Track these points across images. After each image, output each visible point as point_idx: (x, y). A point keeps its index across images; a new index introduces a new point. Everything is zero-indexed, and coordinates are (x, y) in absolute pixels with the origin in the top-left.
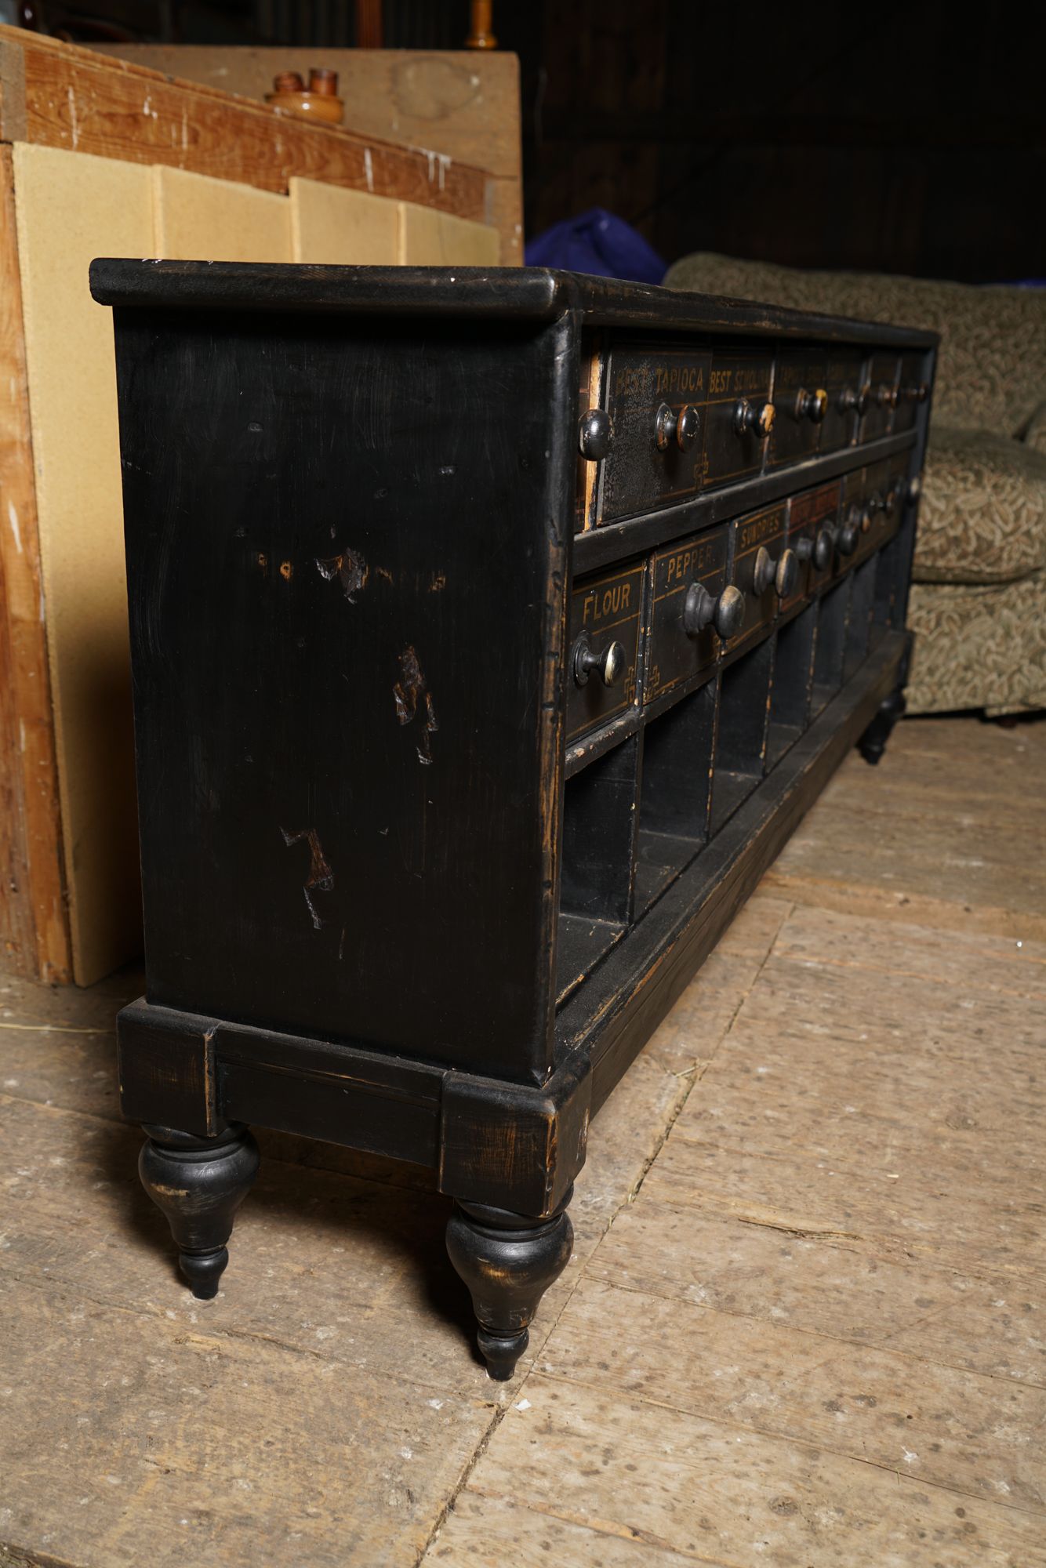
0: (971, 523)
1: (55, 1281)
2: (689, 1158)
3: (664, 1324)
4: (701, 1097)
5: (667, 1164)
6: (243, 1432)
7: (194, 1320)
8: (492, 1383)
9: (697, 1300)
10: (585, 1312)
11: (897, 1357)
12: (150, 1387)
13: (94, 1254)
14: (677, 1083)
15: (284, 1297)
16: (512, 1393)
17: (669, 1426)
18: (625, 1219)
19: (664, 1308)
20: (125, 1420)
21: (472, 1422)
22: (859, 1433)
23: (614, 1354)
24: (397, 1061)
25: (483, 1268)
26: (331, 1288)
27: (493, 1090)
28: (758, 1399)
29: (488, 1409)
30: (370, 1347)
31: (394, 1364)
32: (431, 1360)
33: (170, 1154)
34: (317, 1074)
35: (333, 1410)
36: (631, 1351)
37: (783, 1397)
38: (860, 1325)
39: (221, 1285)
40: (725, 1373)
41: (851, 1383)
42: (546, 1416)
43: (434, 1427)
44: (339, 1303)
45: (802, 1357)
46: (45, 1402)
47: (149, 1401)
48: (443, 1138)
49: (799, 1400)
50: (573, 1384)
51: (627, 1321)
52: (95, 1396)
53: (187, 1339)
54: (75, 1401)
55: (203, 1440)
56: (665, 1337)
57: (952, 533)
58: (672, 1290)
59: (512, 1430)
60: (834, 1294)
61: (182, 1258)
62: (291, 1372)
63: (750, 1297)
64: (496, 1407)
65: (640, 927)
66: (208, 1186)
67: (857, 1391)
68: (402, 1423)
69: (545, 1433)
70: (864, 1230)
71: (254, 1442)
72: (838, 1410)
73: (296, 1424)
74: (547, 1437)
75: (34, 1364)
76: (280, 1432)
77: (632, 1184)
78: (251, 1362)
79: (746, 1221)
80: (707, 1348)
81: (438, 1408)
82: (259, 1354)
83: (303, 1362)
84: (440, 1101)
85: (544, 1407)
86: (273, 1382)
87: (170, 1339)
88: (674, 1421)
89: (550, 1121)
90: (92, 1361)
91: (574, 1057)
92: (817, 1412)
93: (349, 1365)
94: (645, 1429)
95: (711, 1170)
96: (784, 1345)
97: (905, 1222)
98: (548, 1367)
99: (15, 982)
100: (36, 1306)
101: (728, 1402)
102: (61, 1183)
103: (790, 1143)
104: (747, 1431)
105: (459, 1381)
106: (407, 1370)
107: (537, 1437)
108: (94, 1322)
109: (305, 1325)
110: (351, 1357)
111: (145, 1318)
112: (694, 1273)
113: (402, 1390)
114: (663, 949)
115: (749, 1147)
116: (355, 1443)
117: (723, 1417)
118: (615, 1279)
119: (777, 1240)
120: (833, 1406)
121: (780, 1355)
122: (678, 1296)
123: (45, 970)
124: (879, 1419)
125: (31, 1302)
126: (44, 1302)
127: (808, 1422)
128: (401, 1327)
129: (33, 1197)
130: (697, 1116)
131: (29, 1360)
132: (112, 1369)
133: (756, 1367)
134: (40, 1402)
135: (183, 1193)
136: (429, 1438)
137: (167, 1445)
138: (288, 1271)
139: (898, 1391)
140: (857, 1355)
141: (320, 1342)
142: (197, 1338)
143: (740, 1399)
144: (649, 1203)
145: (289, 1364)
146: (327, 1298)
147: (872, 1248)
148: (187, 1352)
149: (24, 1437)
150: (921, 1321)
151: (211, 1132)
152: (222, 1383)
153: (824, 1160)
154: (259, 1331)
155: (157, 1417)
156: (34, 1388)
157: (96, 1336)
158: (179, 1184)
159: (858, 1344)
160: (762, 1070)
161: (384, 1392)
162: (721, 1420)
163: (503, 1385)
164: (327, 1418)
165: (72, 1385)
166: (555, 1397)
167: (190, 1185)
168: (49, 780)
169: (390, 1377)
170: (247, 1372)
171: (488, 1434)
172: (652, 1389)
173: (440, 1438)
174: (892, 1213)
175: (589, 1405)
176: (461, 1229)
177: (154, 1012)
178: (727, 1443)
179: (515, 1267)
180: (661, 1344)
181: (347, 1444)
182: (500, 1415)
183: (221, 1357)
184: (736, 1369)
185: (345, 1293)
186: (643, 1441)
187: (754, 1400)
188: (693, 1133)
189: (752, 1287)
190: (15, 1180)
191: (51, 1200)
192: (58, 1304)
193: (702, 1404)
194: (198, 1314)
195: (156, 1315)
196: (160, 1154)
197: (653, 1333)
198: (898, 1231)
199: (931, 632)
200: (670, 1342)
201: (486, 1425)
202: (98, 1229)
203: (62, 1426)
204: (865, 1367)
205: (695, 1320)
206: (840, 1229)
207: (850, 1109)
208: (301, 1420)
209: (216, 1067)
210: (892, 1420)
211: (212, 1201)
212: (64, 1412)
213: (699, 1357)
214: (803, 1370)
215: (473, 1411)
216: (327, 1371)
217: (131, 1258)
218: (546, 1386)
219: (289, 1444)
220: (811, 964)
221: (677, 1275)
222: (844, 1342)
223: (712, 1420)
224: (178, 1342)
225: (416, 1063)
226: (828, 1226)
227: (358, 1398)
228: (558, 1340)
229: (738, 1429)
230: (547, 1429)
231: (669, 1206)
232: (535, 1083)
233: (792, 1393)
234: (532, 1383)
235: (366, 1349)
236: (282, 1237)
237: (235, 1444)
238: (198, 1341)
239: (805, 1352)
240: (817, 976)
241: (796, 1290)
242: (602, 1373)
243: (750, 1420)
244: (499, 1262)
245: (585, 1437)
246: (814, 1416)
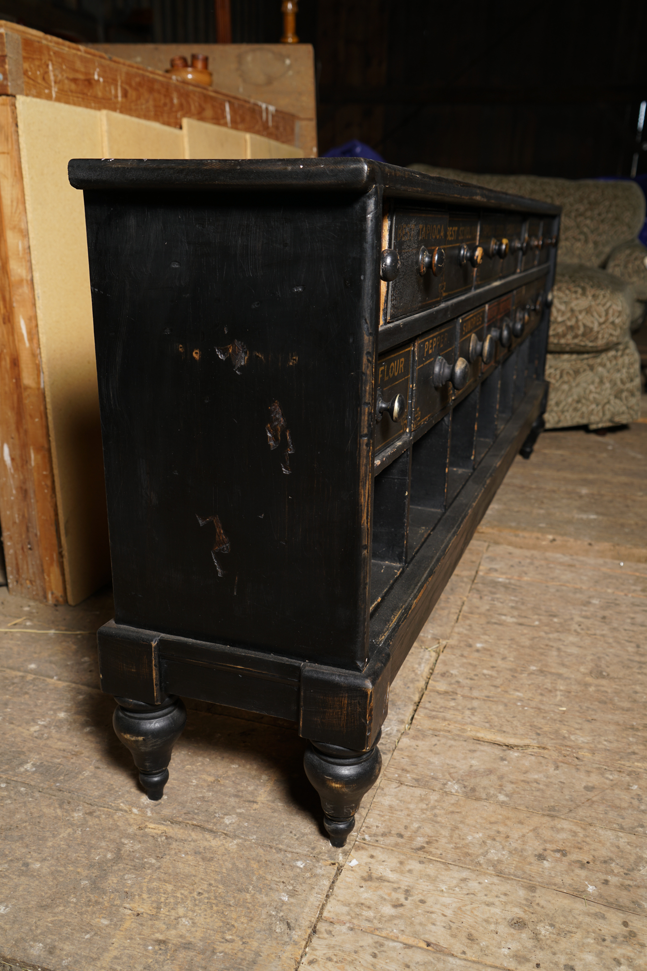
0: (580, 317)
1: (63, 791)
2: (440, 701)
3: (434, 808)
4: (445, 663)
5: (428, 705)
6: (183, 887)
7: (149, 814)
8: (334, 849)
9: (453, 791)
10: (386, 801)
11: (576, 824)
12: (125, 859)
13: (87, 773)
14: (429, 655)
15: (203, 797)
16: (346, 855)
17: (443, 873)
18: (405, 741)
19: (434, 797)
20: (110, 882)
21: (323, 875)
22: (559, 874)
23: (406, 827)
24: (271, 657)
25: (328, 782)
26: (231, 790)
27: (333, 674)
28: (495, 854)
29: (332, 867)
30: (258, 828)
31: (273, 839)
32: (295, 835)
33: (132, 715)
34: (223, 665)
35: (237, 870)
36: (416, 825)
37: (510, 852)
38: (552, 804)
39: (165, 790)
40: (474, 838)
41: (551, 842)
42: (367, 869)
43: (300, 879)
44: (237, 800)
45: (519, 825)
46: (61, 871)
47: (124, 868)
48: (302, 704)
49: (520, 853)
50: (382, 848)
51: (412, 806)
52: (91, 866)
53: (146, 827)
54: (79, 870)
55: (159, 893)
56: (435, 815)
57: (569, 323)
58: (437, 785)
59: (348, 879)
60: (535, 785)
61: (141, 777)
62: (211, 846)
63: (484, 788)
64: (337, 865)
65: (411, 565)
66: (156, 734)
67: (555, 847)
68: (280, 877)
69: (368, 880)
70: (549, 744)
71: (191, 893)
72: (544, 860)
73: (215, 880)
74: (369, 883)
75: (53, 846)
76: (206, 886)
77: (408, 718)
78: (186, 840)
79: (478, 740)
80: (462, 822)
81: (302, 866)
82: (190, 835)
83: (217, 839)
84: (299, 681)
85: (366, 863)
86: (200, 853)
87: (135, 827)
88: (446, 870)
89: (369, 693)
90: (88, 843)
91: (380, 651)
92: (532, 861)
93: (245, 840)
94: (429, 876)
95: (455, 709)
96: (508, 818)
97: (572, 737)
98: (367, 837)
99: (32, 603)
100: (52, 808)
101: (478, 856)
102: (65, 729)
103: (499, 690)
104: (491, 875)
105: (313, 849)
106: (281, 842)
107: (363, 884)
108: (88, 818)
109: (217, 815)
110: (246, 835)
111: (119, 814)
112: (450, 774)
113: (279, 855)
114: (426, 579)
115: (475, 693)
116: (253, 892)
117: (475, 866)
118: (403, 779)
119: (497, 751)
120: (541, 857)
121: (506, 825)
122: (441, 789)
123: (50, 596)
124: (570, 864)
125: (49, 806)
126: (57, 806)
127: (527, 868)
128: (276, 815)
129: (48, 738)
130: (443, 675)
131: (50, 844)
132: (101, 848)
133: (492, 833)
134: (57, 871)
135: (141, 738)
136: (298, 887)
137: (137, 897)
138: (205, 780)
139: (580, 845)
140: (552, 823)
141: (227, 826)
142: (152, 826)
143: (485, 854)
144: (419, 730)
145: (209, 841)
146: (230, 797)
147: (555, 755)
148: (146, 835)
149: (48, 895)
150: (588, 800)
151: (157, 701)
152: (169, 855)
153: (521, 700)
154: (190, 820)
155: (130, 879)
156: (53, 862)
157: (90, 827)
158: (138, 732)
159: (553, 817)
160: (479, 645)
161: (268, 857)
162: (475, 868)
163: (340, 850)
164: (235, 876)
165: (77, 860)
166: (372, 857)
167: (145, 733)
168: (49, 483)
169: (271, 847)
170: (184, 847)
171: (333, 882)
172: (431, 849)
173: (305, 887)
174: (564, 732)
175: (393, 861)
176: (315, 758)
177: (120, 629)
178: (479, 883)
179: (347, 781)
180: (434, 820)
181: (248, 893)
182: (339, 870)
183: (167, 838)
184: (481, 835)
185: (240, 794)
186: (428, 884)
187: (493, 855)
188: (442, 686)
189: (485, 782)
190: (37, 728)
191: (60, 740)
192: (66, 806)
193: (462, 859)
194: (152, 810)
195: (126, 811)
196: (126, 715)
197: (428, 813)
198: (569, 743)
199: (557, 381)
200: (439, 819)
201: (332, 877)
202: (88, 757)
203: (71, 886)
204: (558, 831)
205: (453, 804)
206: (534, 743)
207: (533, 668)
208: (219, 877)
209: (159, 662)
210: (578, 865)
211: (159, 743)
212: (73, 877)
213: (457, 828)
214: (521, 834)
215: (323, 868)
216: (232, 845)
217: (109, 775)
218: (366, 850)
219: (212, 894)
220: (501, 579)
221: (440, 775)
222: (544, 815)
223: (469, 869)
224: (140, 828)
225: (284, 658)
226: (527, 742)
227: (252, 862)
228: (372, 820)
229: (485, 874)
230: (369, 878)
231: (431, 732)
232: (358, 669)
233: (516, 849)
234: (358, 848)
235: (255, 829)
236: (200, 759)
237: (179, 895)
238: (153, 828)
239: (521, 823)
240: (506, 586)
241: (512, 783)
242: (400, 840)
243: (492, 868)
244: (338, 778)
245: (392, 882)
246: (530, 864)
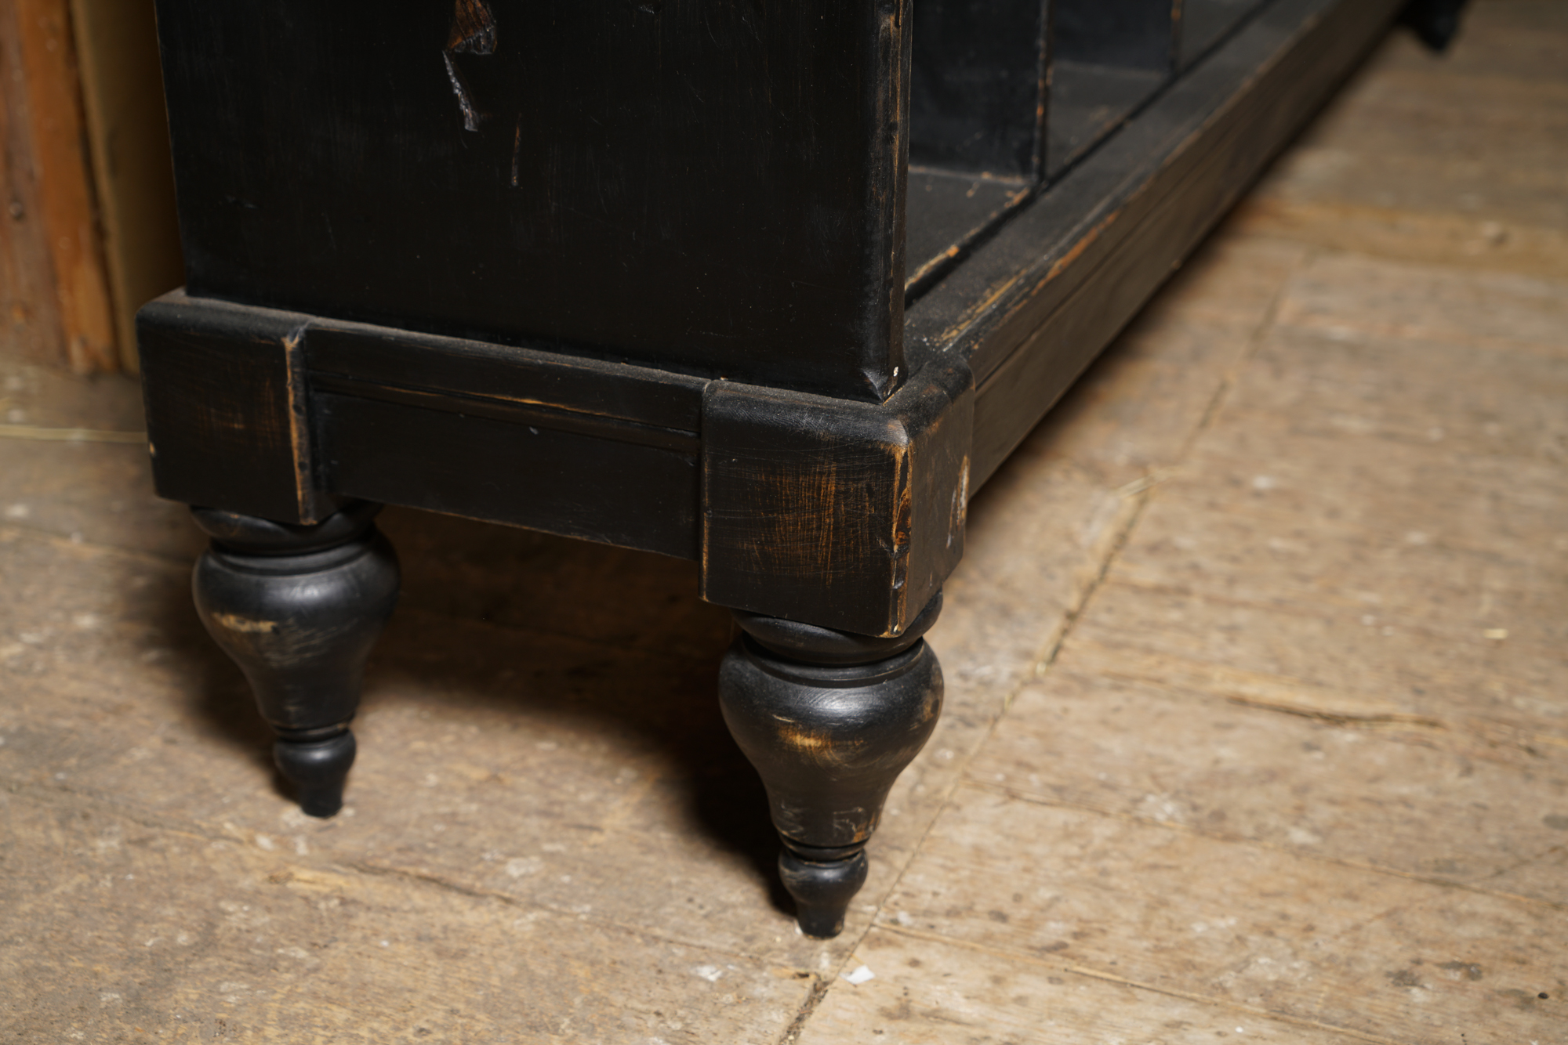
1: (73, 792)
2: (1140, 609)
3: (1104, 854)
4: (1160, 521)
5: (1104, 618)
6: (379, 1014)
7: (302, 849)
8: (807, 942)
9: (1160, 817)
10: (966, 836)
11: (1515, 905)
12: (224, 947)
13: (140, 754)
14: (1120, 501)
15: (454, 815)
16: (840, 956)
17: (1115, 1007)
18: (1032, 699)
19: (1102, 830)
20: (180, 997)
21: (771, 1000)
22: (1454, 1019)
23: (1017, 898)
24: (621, 369)
25: (783, 733)
26: (532, 800)
27: (793, 407)
28: (1271, 966)
29: (799, 981)
30: (598, 887)
31: (639, 914)
32: (701, 907)
33: (241, 562)
34: (483, 400)
35: (532, 980)
36: (1046, 894)
37: (1315, 964)
38: (1448, 855)
39: (348, 796)
40: (1212, 928)
41: (1435, 944)
42: (900, 992)
43: (706, 1008)
44: (547, 823)
45: (1347, 903)
46: (49, 970)
47: (221, 968)
48: (706, 500)
49: (1343, 968)
50: (945, 944)
51: (1038, 850)
52: (132, 960)
53: (290, 877)
54: (98, 968)
55: (311, 1026)
56: (1104, 872)
58: (1115, 803)
59: (840, 1014)
60: (1400, 809)
61: (279, 749)
62: (463, 925)
63: (1252, 813)
64: (812, 978)
65: (1057, 191)
66: (309, 615)
67: (1447, 956)
68: (650, 1001)
69: (899, 1018)
70: (1449, 715)
71: (398, 1029)
72: (1414, 984)
73: (468, 1002)
74: (902, 1024)
75: (34, 914)
76: (441, 1014)
77: (1043, 645)
78: (394, 909)
79: (1240, 702)
80: (1178, 890)
81: (712, 978)
82: (408, 898)
83: (483, 909)
84: (699, 435)
85: (896, 979)
86: (431, 939)
87: (260, 876)
88: (1124, 1000)
89: (899, 458)
90: (129, 908)
91: (940, 361)
92: (1378, 987)
93: (560, 914)
94: (1074, 1013)
95: (1179, 626)
96: (1315, 885)
97: (1520, 702)
98: (904, 917)
99: (31, 371)
100: (40, 828)
101: (1219, 971)
102: (91, 653)
103: (1313, 587)
104: (1254, 1016)
105: (750, 939)
106: (661, 922)
107: (884, 1024)
108: (134, 852)
109: (487, 856)
110: (565, 904)
111: (220, 845)
112: (1154, 777)
113: (650, 951)
114: (1100, 218)
115: (1243, 593)
116: (570, 1032)
117: (1210, 994)
118: (1017, 786)
119: (1297, 729)
120: (1404, 979)
121: (1307, 900)
122: (1126, 811)
123: (76, 351)
124: (1489, 998)
125: (32, 822)
126: (53, 822)
127: (1362, 1003)
128: (651, 859)
129: (44, 673)
130: (1154, 549)
131: (26, 907)
132: (162, 919)
133: (1265, 919)
134: (39, 969)
135: (266, 626)
136: (697, 1024)
137: (249, 1033)
138: (461, 777)
139: (1521, 955)
140: (1443, 901)
141: (513, 881)
142: (306, 875)
143: (1239, 968)
144: (1073, 677)
145: (460, 913)
146: (527, 815)
147: (1464, 741)
148: (289, 895)
149: (11, 1022)
150: (1554, 849)
151: (306, 514)
152: (346, 940)
153: (1373, 610)
154: (411, 864)
155: (234, 992)
156: (31, 948)
157: (137, 872)
158: (259, 611)
159: (1446, 886)
160: (1262, 482)
161: (620, 955)
162: (1208, 999)
163: (825, 945)
164: (523, 994)
165: (94, 945)
166: (915, 963)
167: (276, 612)
169: (630, 933)
170: (388, 924)
171: (800, 1019)
172: (1084, 951)
173: (716, 1025)
174: (1496, 687)
175: (975, 975)
176: (742, 669)
177: (198, 308)
178: (1219, 1034)
179: (839, 731)
180: (1099, 883)
181: (556, 1032)
182: (819, 990)
183: (344, 902)
184: (1232, 921)
185: (557, 809)
186: (1069, 1031)
187: (1264, 968)
188: (1148, 573)
189: (1255, 798)
190: (16, 649)
191: (76, 676)
192: (77, 825)
193: (1173, 974)
194: (310, 840)
195: (239, 841)
196: (225, 563)
197: (1084, 867)
198: (1507, 714)
200: (1114, 881)
201: (796, 1006)
202: (149, 717)
203: (75, 1005)
204: (1460, 919)
205: (1157, 848)
206: (1407, 712)
207: (1416, 537)
208: (479, 996)
209: (308, 400)
210: (1512, 1000)
211: (316, 642)
212: (79, 984)
213: (1164, 903)
214: (1349, 923)
215: (772, 984)
216: (523, 923)
217: (201, 759)
218: (900, 946)
219: (457, 1033)
220: (1341, 331)
221: (1125, 780)
222: (1419, 881)
223: (1192, 999)
224: (273, 879)
225: (655, 371)
226: (1383, 707)
227: (575, 963)
228: (920, 878)
229: (1237, 1013)
230: (903, 1012)
231: (1107, 681)
232: (868, 394)
233: (1331, 958)
234: (875, 942)
235: (591, 890)
236: (453, 727)
237: (364, 1032)
238: (305, 880)
239: (1352, 896)
240: (1353, 351)
241: (1332, 801)
242: (997, 927)
243: (1258, 1000)
244: (811, 722)
245: (968, 1025)
246: (1371, 993)
